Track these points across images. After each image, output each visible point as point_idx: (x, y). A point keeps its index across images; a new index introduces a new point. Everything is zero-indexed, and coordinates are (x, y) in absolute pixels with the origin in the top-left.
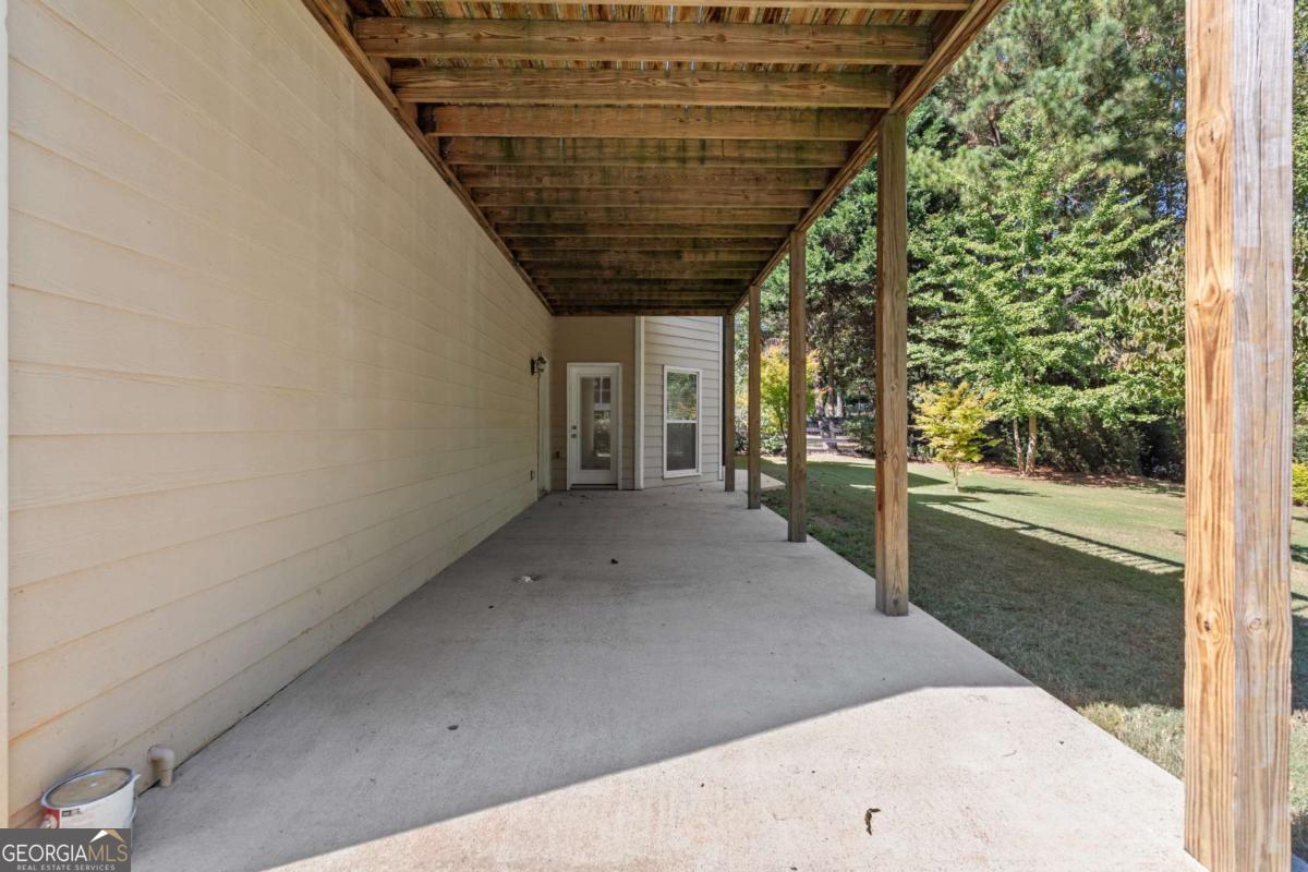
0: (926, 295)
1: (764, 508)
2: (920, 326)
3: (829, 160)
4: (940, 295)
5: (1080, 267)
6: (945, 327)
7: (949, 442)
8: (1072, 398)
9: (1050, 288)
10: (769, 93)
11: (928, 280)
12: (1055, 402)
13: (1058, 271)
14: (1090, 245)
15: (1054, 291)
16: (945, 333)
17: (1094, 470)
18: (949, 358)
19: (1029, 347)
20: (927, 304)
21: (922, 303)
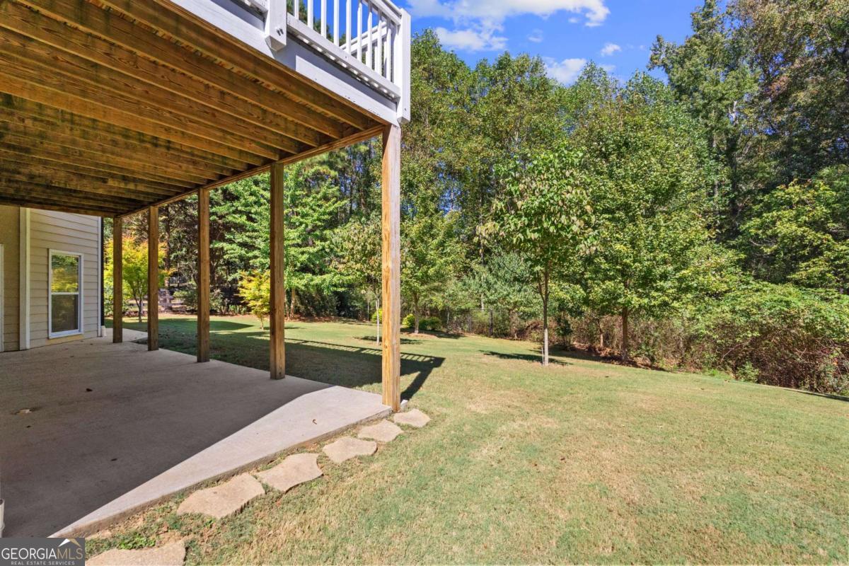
0: (237, 216)
1: (160, 349)
2: (233, 234)
3: (239, 167)
4: (245, 217)
5: (316, 215)
6: (249, 237)
7: (259, 303)
8: (312, 280)
9: (301, 224)
10: (225, 138)
11: (239, 208)
12: (304, 282)
13: (304, 216)
14: (320, 206)
15: (304, 225)
16: (248, 240)
17: (318, 315)
18: (250, 254)
19: (292, 253)
20: (237, 221)
21: (234, 220)
